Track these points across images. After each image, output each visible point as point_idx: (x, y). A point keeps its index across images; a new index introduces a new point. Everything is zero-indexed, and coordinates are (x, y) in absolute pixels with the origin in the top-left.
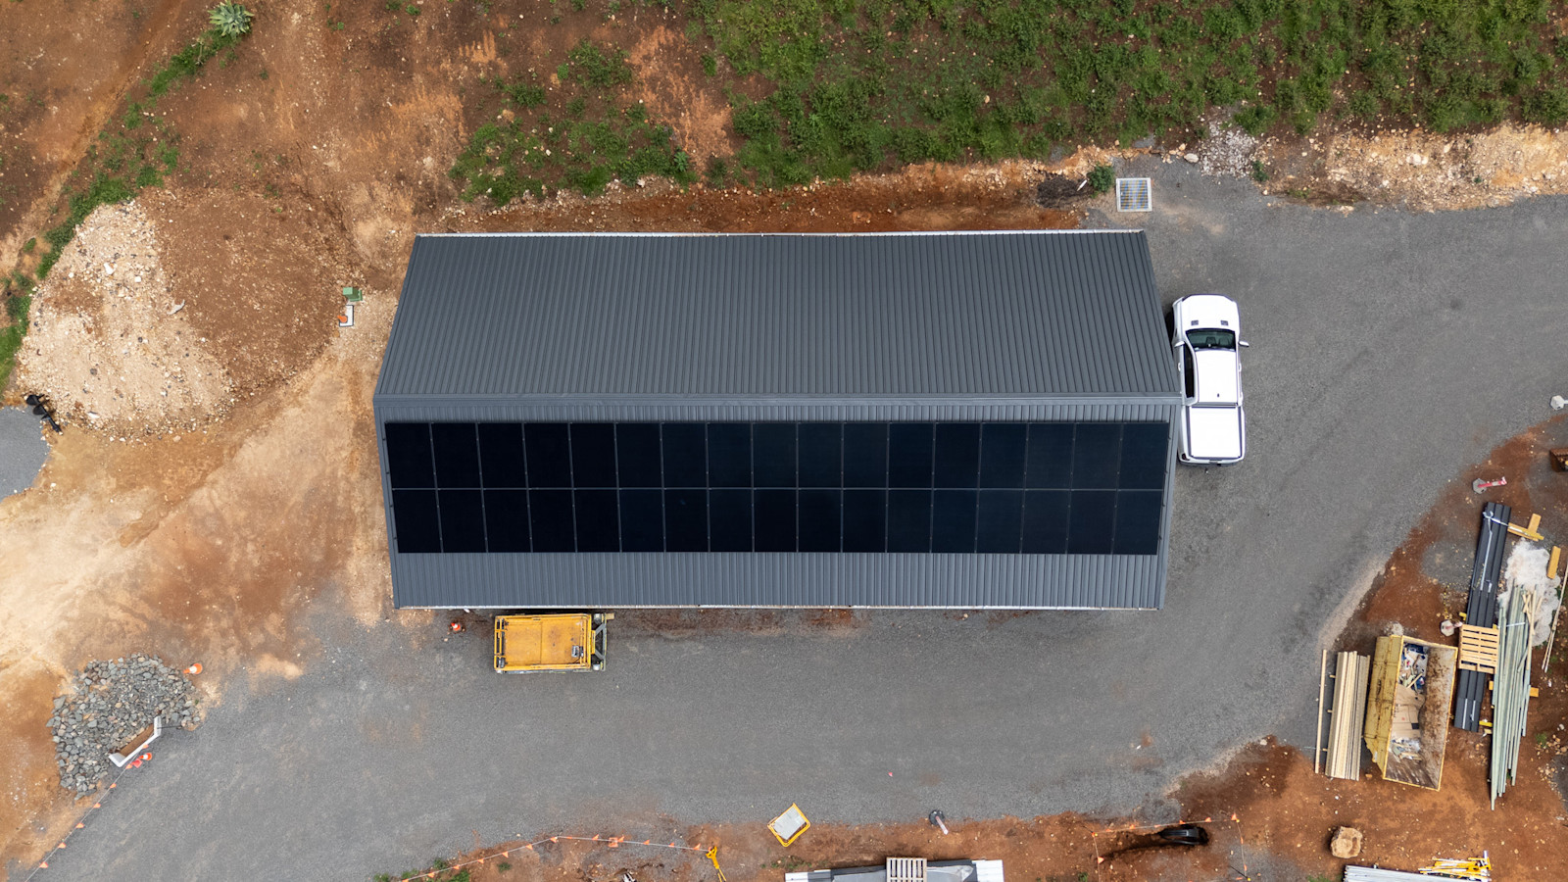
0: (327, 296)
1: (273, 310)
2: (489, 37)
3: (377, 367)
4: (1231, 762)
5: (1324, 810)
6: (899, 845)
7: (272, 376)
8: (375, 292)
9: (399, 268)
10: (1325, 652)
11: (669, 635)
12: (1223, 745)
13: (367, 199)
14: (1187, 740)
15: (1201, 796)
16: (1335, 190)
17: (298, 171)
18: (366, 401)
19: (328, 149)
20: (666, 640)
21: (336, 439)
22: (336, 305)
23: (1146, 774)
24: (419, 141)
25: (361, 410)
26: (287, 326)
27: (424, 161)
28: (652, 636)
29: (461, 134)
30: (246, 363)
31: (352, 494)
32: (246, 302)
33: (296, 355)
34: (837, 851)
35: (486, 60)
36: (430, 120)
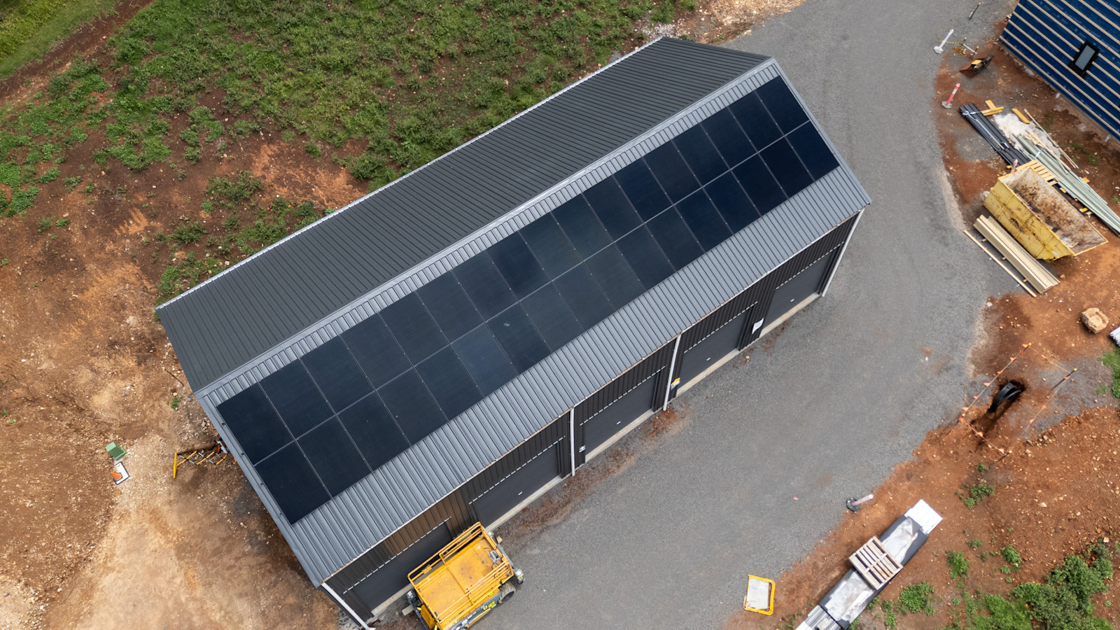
0: (92, 465)
1: (46, 500)
2: (135, 212)
3: (170, 494)
4: (985, 330)
5: (1062, 314)
6: (847, 545)
7: (72, 562)
8: (136, 441)
9: (148, 412)
10: (966, 232)
11: (555, 521)
12: (970, 322)
13: (91, 375)
14: (948, 333)
15: (991, 361)
16: (733, 29)
17: (17, 386)
18: (175, 526)
19: (37, 356)
20: (555, 526)
21: (164, 573)
22: (105, 469)
23: (948, 372)
24: (115, 310)
25: (174, 536)
26: (66, 508)
27: (128, 321)
28: (542, 532)
29: (149, 287)
30: (41, 564)
31: (205, 607)
32: (17, 504)
33: (86, 531)
34: (810, 587)
35: (141, 228)
36: (117, 290)
